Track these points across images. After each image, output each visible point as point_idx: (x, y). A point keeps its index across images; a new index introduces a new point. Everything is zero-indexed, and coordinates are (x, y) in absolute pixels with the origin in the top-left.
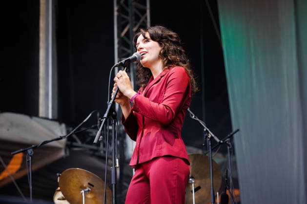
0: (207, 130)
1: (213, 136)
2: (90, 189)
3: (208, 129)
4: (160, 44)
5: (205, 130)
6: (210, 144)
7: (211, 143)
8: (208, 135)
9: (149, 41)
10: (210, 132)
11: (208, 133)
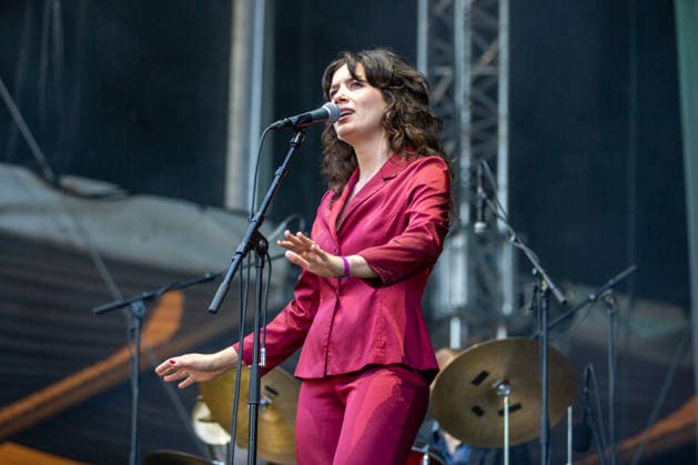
0: (538, 273)
1: (552, 286)
2: (270, 401)
3: (541, 271)
4: (387, 98)
5: (534, 272)
6: (544, 305)
7: (547, 302)
8: (541, 285)
9: (362, 86)
10: (545, 277)
11: (541, 278)
